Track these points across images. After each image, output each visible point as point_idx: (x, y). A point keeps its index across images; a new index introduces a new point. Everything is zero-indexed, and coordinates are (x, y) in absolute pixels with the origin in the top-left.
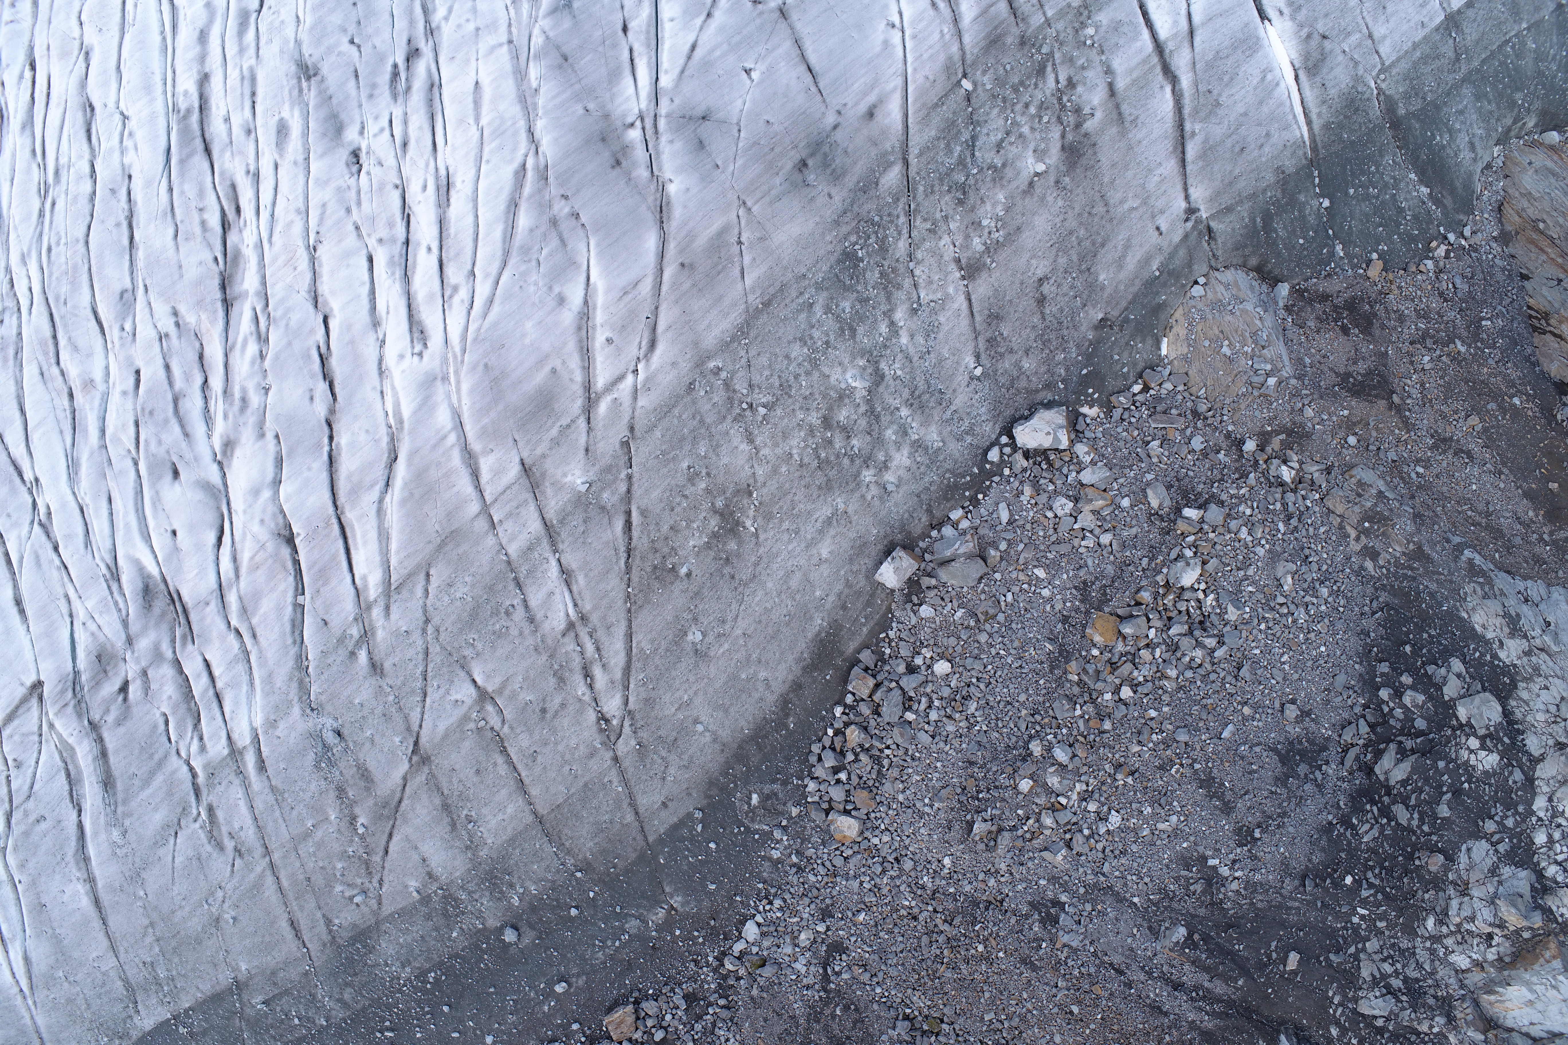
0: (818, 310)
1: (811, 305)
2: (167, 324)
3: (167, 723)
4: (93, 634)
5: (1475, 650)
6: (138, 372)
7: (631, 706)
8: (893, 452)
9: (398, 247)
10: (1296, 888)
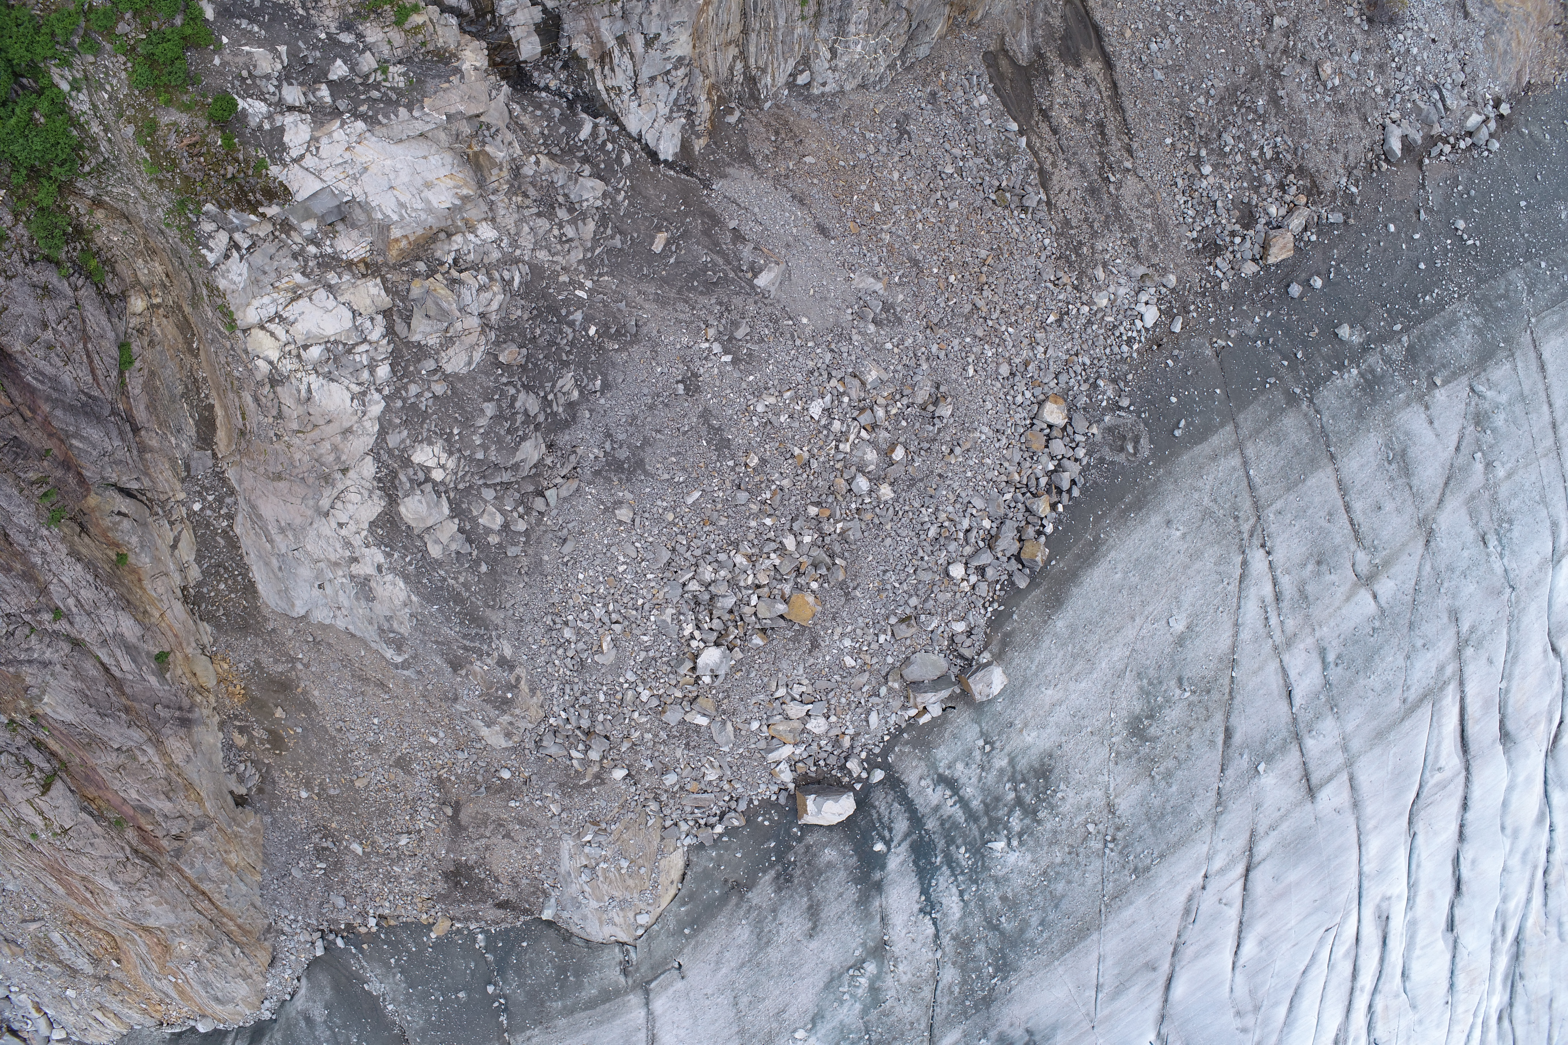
5: (410, 563)
10: (645, 324)
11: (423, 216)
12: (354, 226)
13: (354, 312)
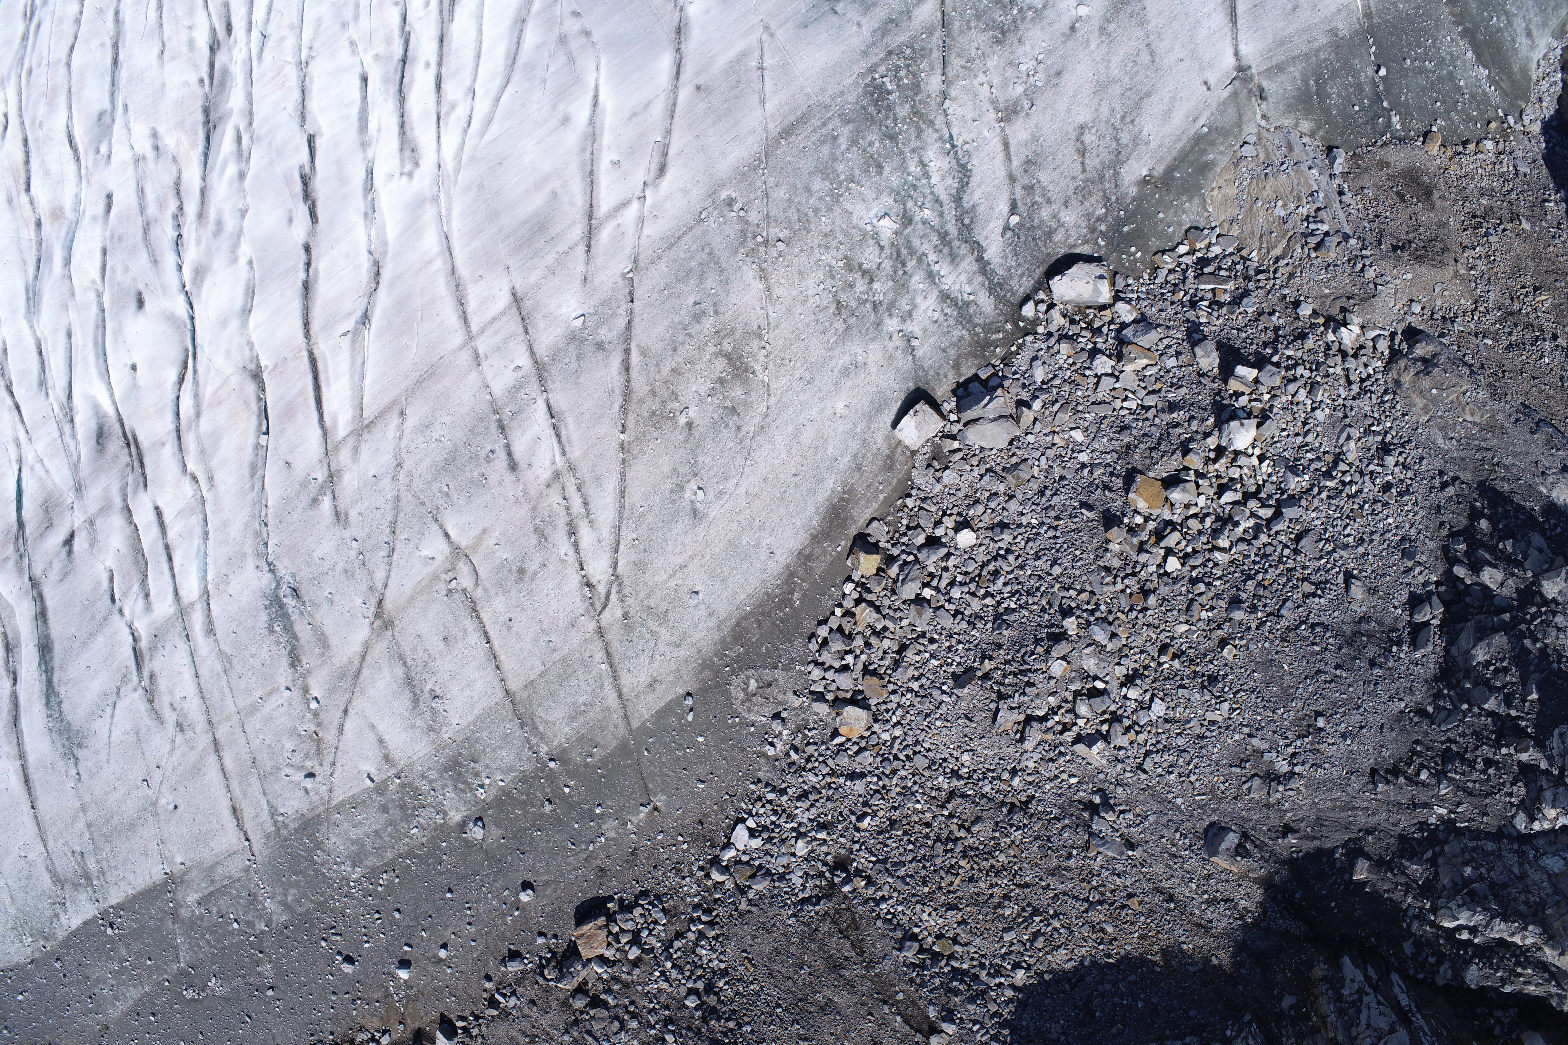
0: (843, 143)
1: (835, 138)
2: (144, 146)
3: (111, 580)
4: (40, 479)
5: (1556, 526)
6: (109, 197)
7: (620, 570)
8: (919, 300)
9: (394, 64)
10: (1365, 786)
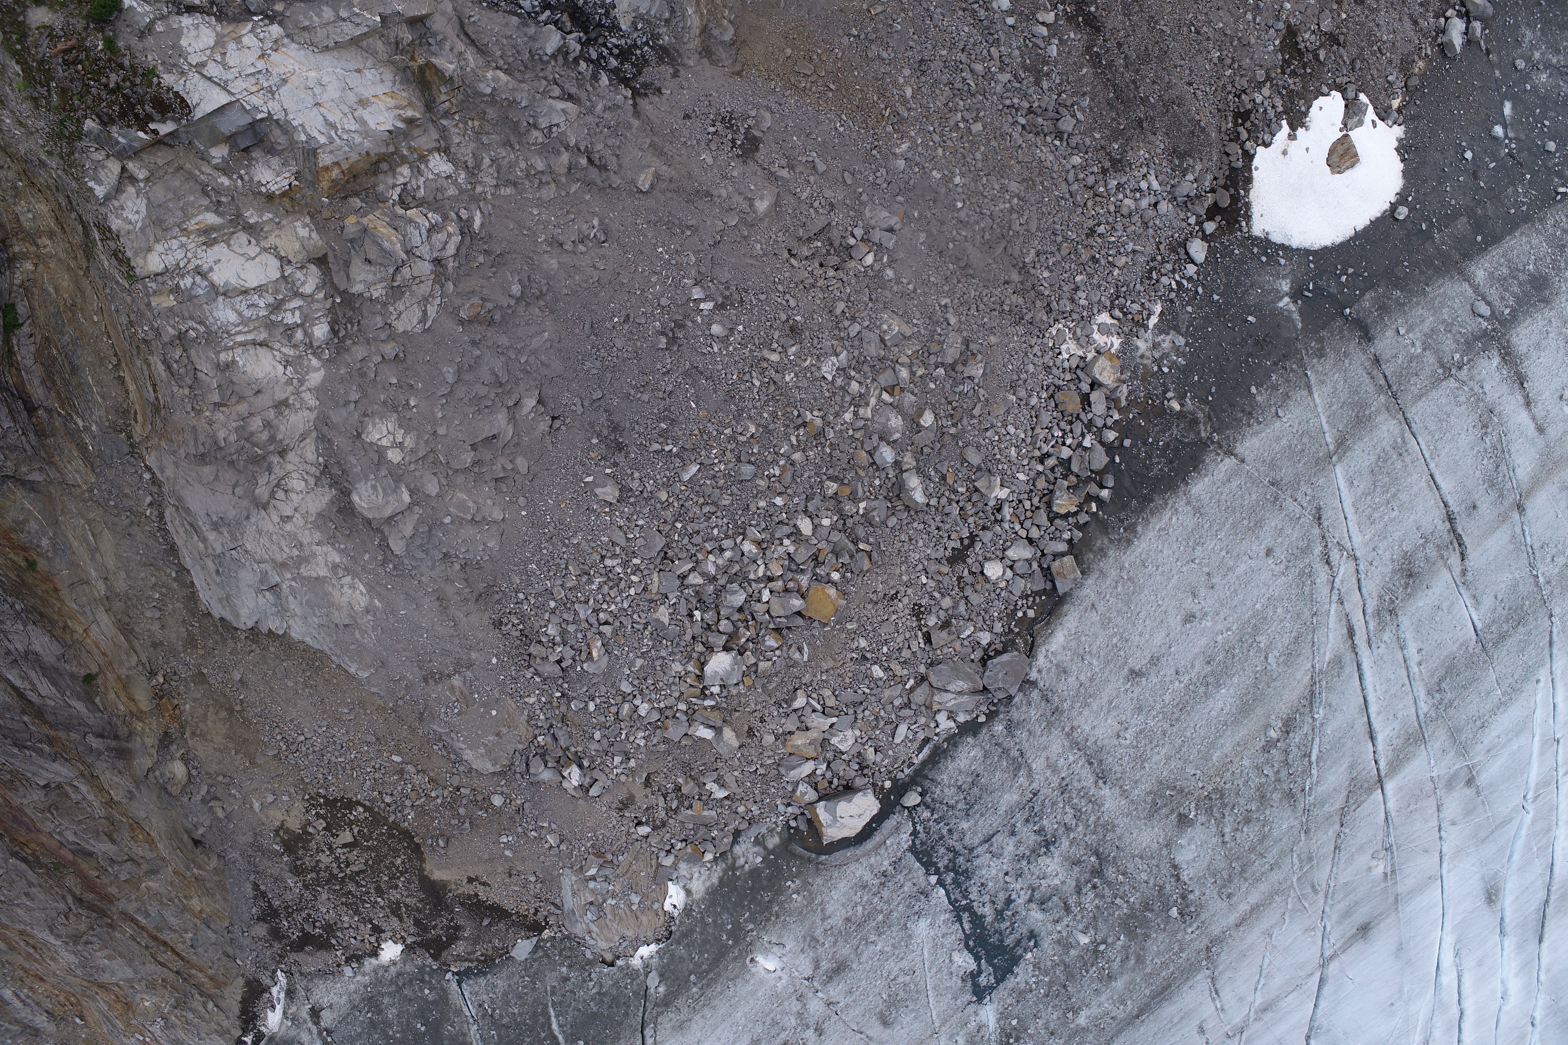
11: (358, 139)
12: (271, 151)
13: (281, 258)
